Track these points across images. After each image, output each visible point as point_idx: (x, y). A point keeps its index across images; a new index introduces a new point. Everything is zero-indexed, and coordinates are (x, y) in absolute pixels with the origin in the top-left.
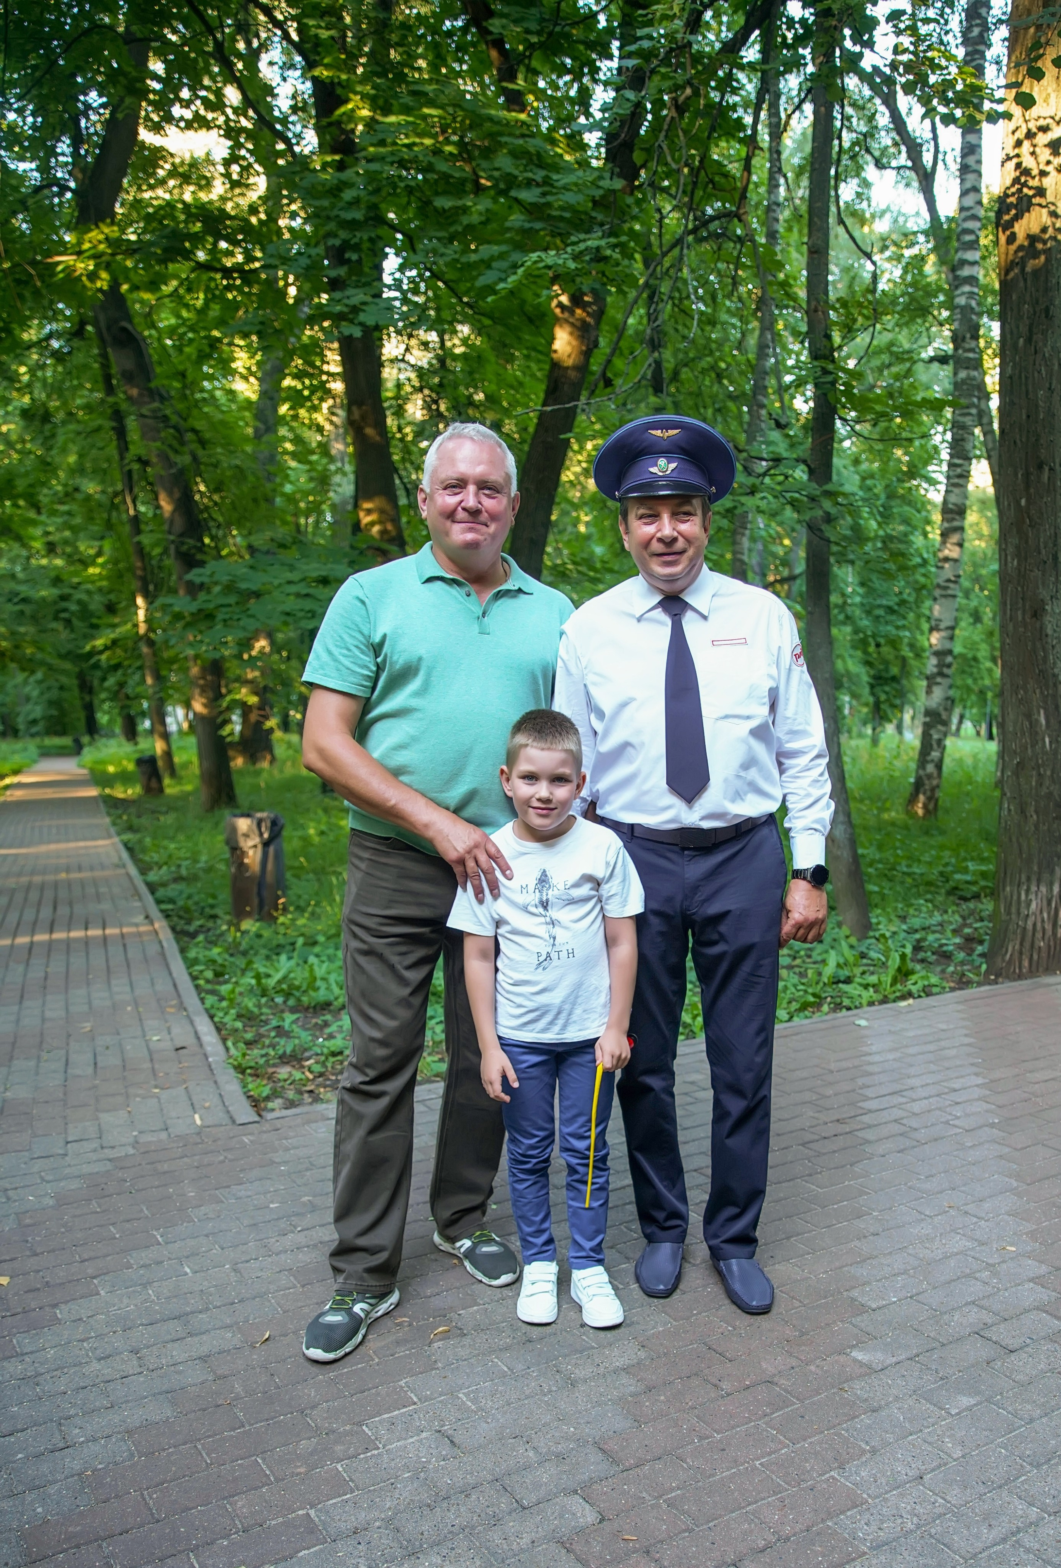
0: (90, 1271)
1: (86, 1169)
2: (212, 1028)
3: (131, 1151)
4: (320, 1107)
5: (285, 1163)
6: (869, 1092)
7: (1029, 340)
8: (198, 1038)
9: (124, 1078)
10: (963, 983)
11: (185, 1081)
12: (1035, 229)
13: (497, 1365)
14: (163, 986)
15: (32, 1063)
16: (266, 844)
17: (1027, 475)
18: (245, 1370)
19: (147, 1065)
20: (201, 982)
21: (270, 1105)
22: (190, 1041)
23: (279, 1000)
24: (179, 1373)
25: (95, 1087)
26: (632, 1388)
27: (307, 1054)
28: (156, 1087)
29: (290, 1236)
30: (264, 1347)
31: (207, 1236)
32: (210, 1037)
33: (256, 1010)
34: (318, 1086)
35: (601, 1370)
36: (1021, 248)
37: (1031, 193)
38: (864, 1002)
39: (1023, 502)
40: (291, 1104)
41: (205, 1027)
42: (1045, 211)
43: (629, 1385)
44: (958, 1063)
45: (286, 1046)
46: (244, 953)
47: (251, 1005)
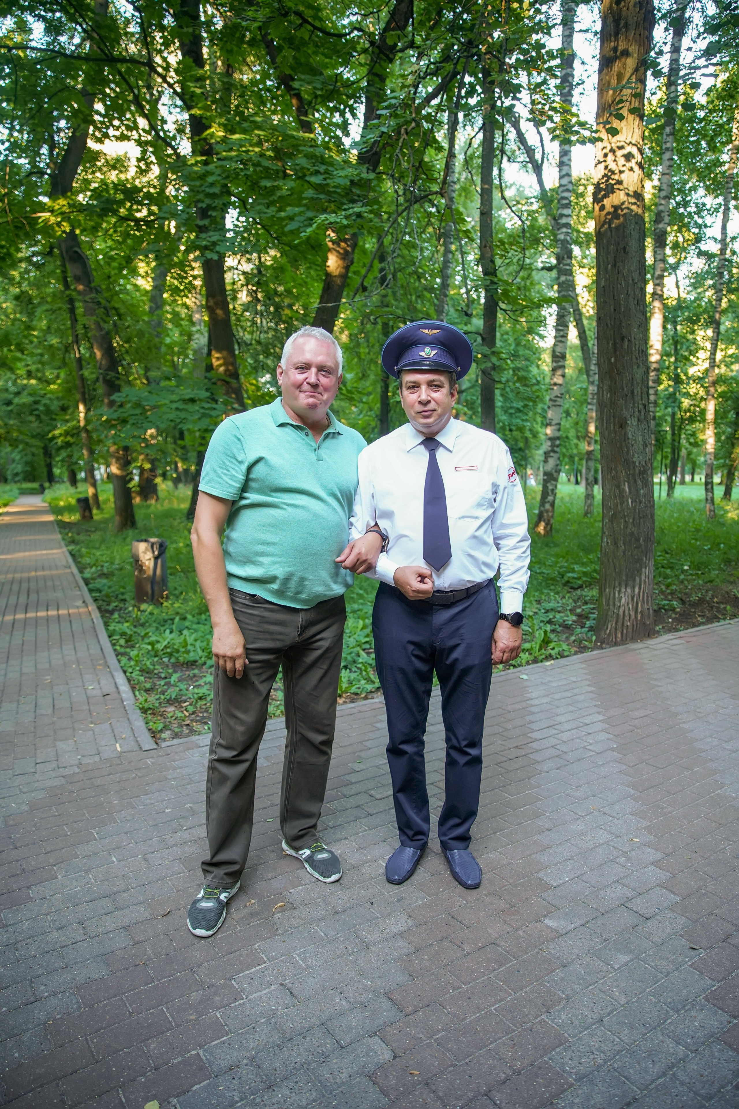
0: (51, 860)
1: (49, 783)
2: (126, 681)
3: (77, 770)
4: (194, 738)
5: (175, 779)
6: (535, 726)
7: (614, 265)
8: (117, 688)
9: (72, 717)
10: (582, 649)
11: (109, 719)
12: (616, 202)
13: (317, 932)
14: (95, 650)
15: (14, 705)
16: (156, 558)
17: (615, 344)
18: (154, 937)
19: (86, 707)
20: (118, 648)
21: (163, 736)
22: (111, 689)
23: (166, 660)
24: (111, 939)
25: (53, 723)
26: (406, 949)
27: (184, 698)
28: (92, 723)
29: (179, 833)
30: (165, 918)
31: (126, 833)
32: (124, 688)
33: (152, 667)
34: (192, 721)
35: (385, 935)
36: (608, 213)
37: (613, 182)
38: (524, 662)
39: (613, 360)
40: (176, 736)
41: (121, 680)
42: (622, 193)
43: (403, 947)
44: (586, 705)
45: (172, 692)
46: (143, 625)
47: (148, 663)
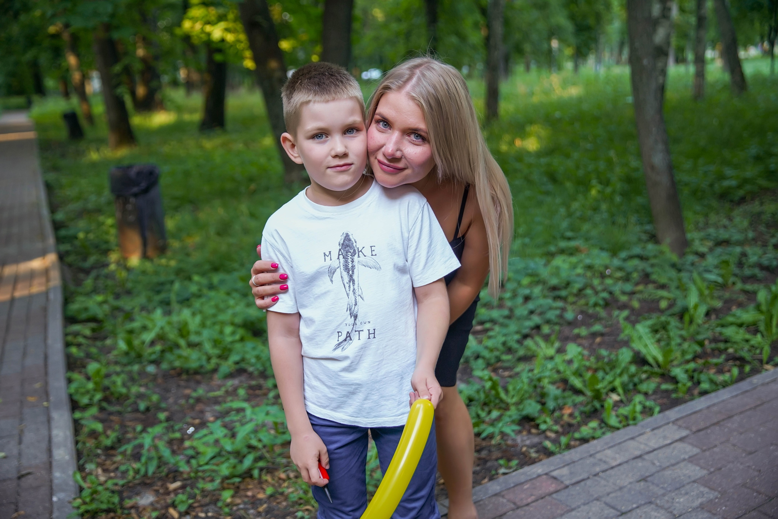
2: (70, 431)
8: (50, 451)
14: (34, 358)
20: (74, 350)
23: (151, 369)
41: (62, 430)
46: (129, 292)
47: (119, 381)
